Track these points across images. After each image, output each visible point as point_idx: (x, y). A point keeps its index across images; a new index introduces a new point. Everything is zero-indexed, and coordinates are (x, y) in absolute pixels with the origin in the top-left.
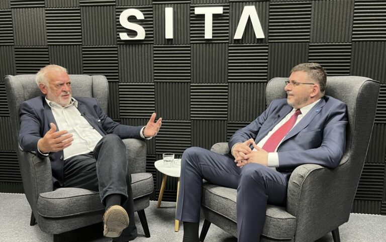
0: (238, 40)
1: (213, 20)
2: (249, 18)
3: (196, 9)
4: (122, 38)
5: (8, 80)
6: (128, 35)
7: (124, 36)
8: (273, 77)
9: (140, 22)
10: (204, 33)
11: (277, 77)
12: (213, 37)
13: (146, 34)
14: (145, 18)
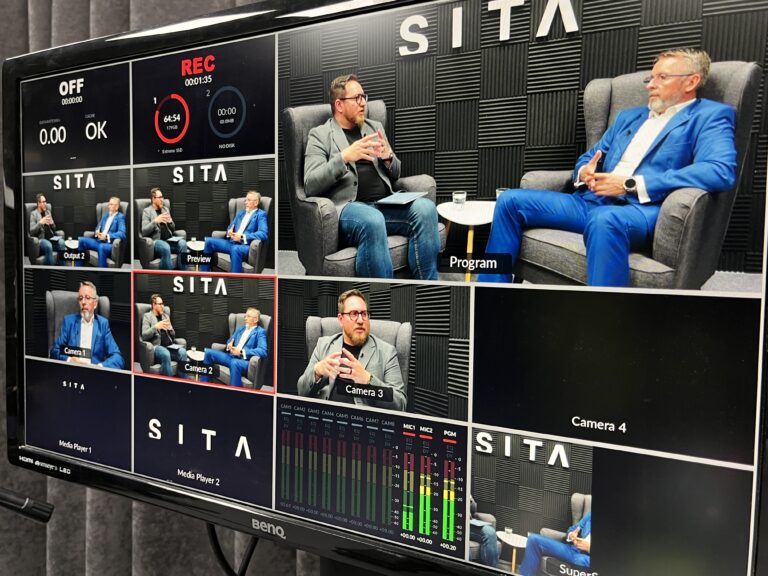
0: (542, 38)
1: (512, 13)
2: (558, 8)
3: (490, 3)
4: (402, 54)
5: (288, 113)
6: (409, 48)
7: (404, 51)
8: (593, 79)
9: (423, 31)
10: (498, 33)
11: (598, 77)
12: (511, 36)
13: (429, 44)
14: (429, 24)
